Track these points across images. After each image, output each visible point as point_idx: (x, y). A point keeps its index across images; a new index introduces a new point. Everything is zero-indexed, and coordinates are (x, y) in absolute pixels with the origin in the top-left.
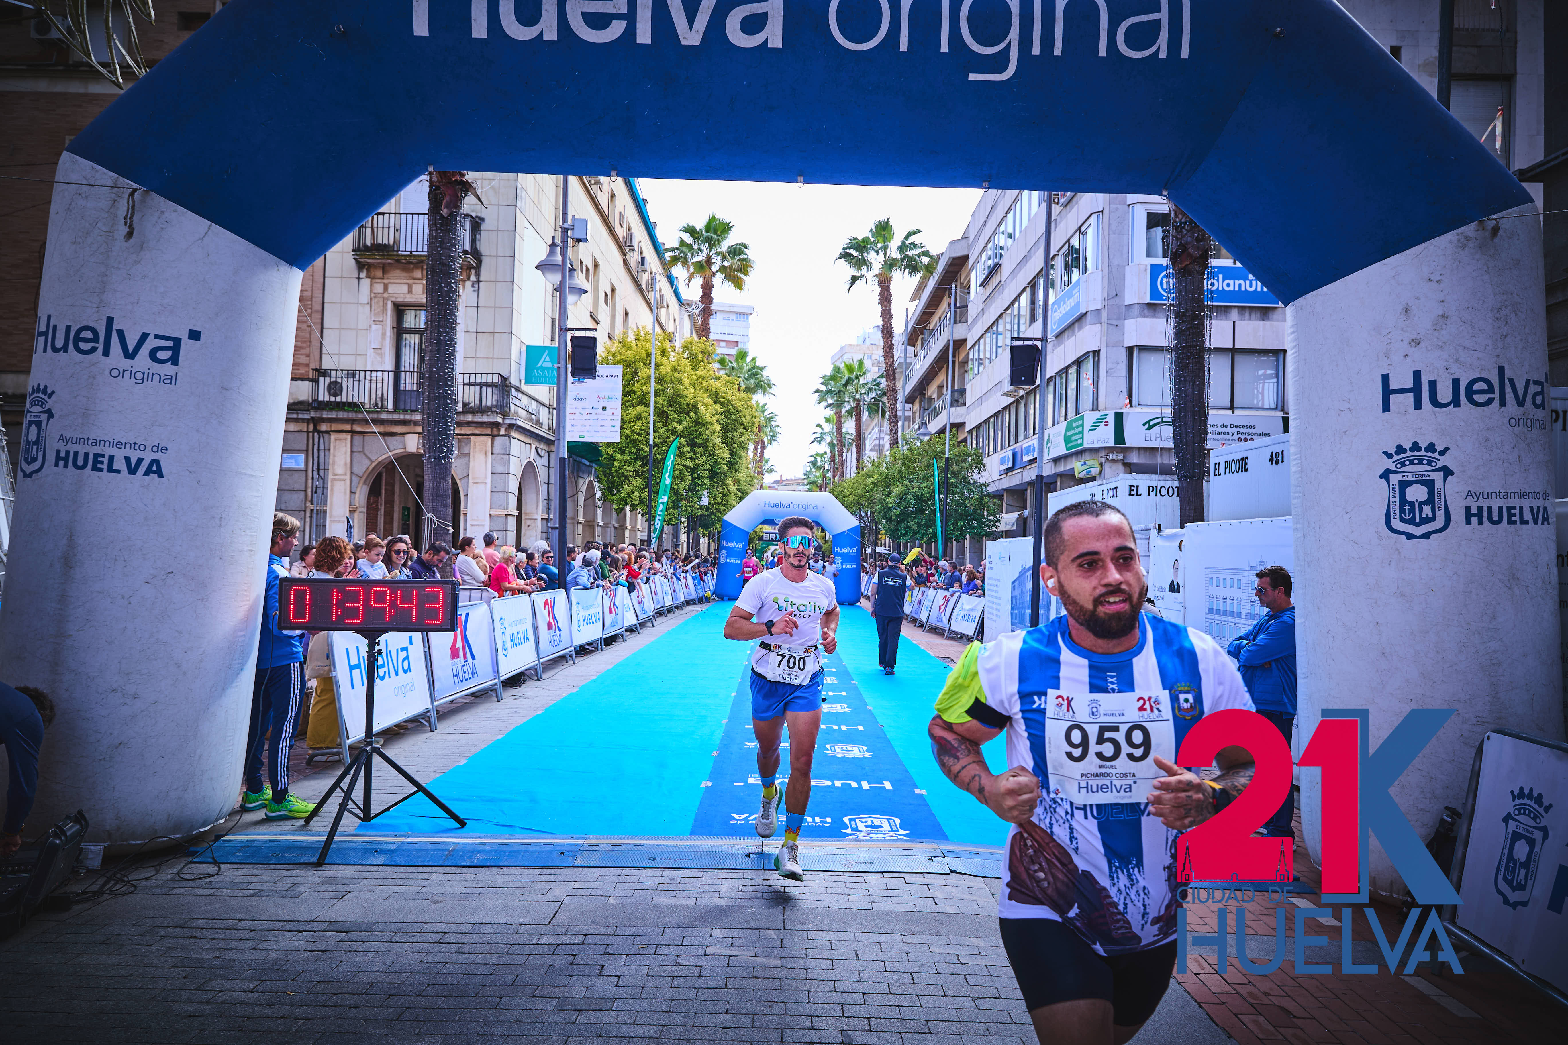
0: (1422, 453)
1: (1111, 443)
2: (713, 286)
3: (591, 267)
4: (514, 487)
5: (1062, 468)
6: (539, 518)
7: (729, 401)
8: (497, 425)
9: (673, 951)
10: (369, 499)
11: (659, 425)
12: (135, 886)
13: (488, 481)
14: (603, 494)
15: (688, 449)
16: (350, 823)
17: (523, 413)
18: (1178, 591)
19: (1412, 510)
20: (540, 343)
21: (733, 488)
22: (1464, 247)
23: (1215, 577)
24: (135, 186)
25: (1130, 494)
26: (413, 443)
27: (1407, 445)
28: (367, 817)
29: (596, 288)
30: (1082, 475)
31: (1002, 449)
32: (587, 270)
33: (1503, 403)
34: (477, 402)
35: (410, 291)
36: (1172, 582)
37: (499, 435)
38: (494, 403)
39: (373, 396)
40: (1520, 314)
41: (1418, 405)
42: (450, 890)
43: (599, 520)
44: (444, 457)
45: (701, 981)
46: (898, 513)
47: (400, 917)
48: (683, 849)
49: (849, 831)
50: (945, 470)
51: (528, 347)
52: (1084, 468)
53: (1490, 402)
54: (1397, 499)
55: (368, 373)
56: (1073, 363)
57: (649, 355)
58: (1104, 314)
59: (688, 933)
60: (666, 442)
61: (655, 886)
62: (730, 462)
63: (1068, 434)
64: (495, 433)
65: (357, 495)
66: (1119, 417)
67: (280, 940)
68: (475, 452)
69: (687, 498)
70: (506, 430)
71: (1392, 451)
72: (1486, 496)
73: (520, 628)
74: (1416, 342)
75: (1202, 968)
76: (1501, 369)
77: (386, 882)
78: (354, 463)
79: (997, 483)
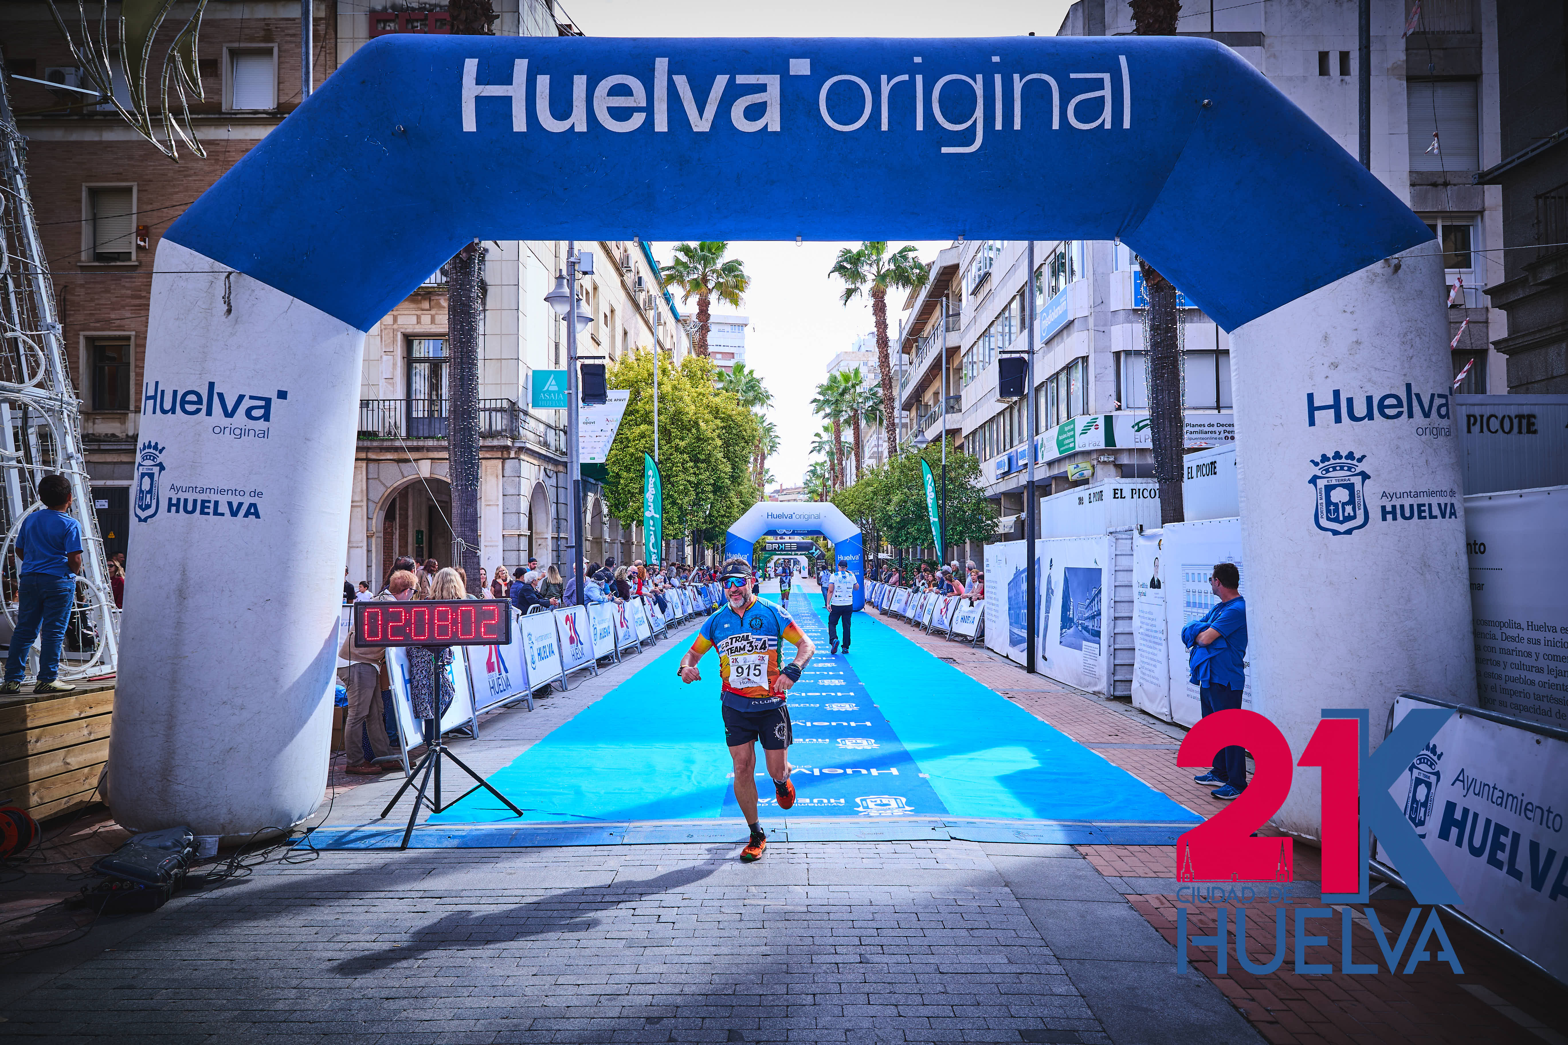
0: (1343, 460)
1: (1102, 446)
2: (709, 303)
3: (590, 290)
4: (524, 506)
5: (1056, 471)
6: (549, 536)
7: (730, 416)
8: (507, 448)
9: (717, 903)
10: (384, 524)
11: (663, 442)
12: (251, 870)
13: (500, 503)
14: (610, 511)
15: (692, 464)
16: (424, 813)
17: (531, 436)
18: (1160, 587)
19: (1336, 510)
20: (545, 368)
21: (736, 501)
22: (1372, 282)
23: (1190, 572)
24: (230, 269)
25: (1115, 497)
26: (425, 469)
27: (1330, 455)
28: (437, 809)
29: (597, 310)
30: (1075, 478)
31: (998, 454)
32: (587, 293)
33: (1411, 415)
34: (487, 427)
35: (419, 322)
36: (1153, 578)
37: (509, 458)
38: (504, 427)
39: (387, 425)
40: (1424, 337)
41: (1338, 419)
42: (521, 865)
43: (607, 537)
44: (471, 485)
45: (742, 923)
46: (898, 520)
47: (482, 886)
48: (716, 827)
49: (861, 809)
50: (943, 477)
51: (534, 372)
52: (1076, 470)
53: (1400, 414)
54: (1324, 501)
55: (381, 402)
56: (1062, 370)
57: (651, 375)
58: (1091, 321)
59: (726, 890)
60: (670, 459)
61: (695, 857)
62: (732, 476)
63: (1061, 438)
64: (506, 456)
65: (374, 521)
66: (1109, 420)
67: (386, 905)
68: (486, 475)
69: (692, 513)
70: (516, 453)
71: (1318, 460)
72: (1398, 496)
73: (546, 643)
74: (1334, 365)
75: (1162, 903)
76: (1409, 386)
77: (463, 860)
78: (370, 490)
79: (994, 487)
